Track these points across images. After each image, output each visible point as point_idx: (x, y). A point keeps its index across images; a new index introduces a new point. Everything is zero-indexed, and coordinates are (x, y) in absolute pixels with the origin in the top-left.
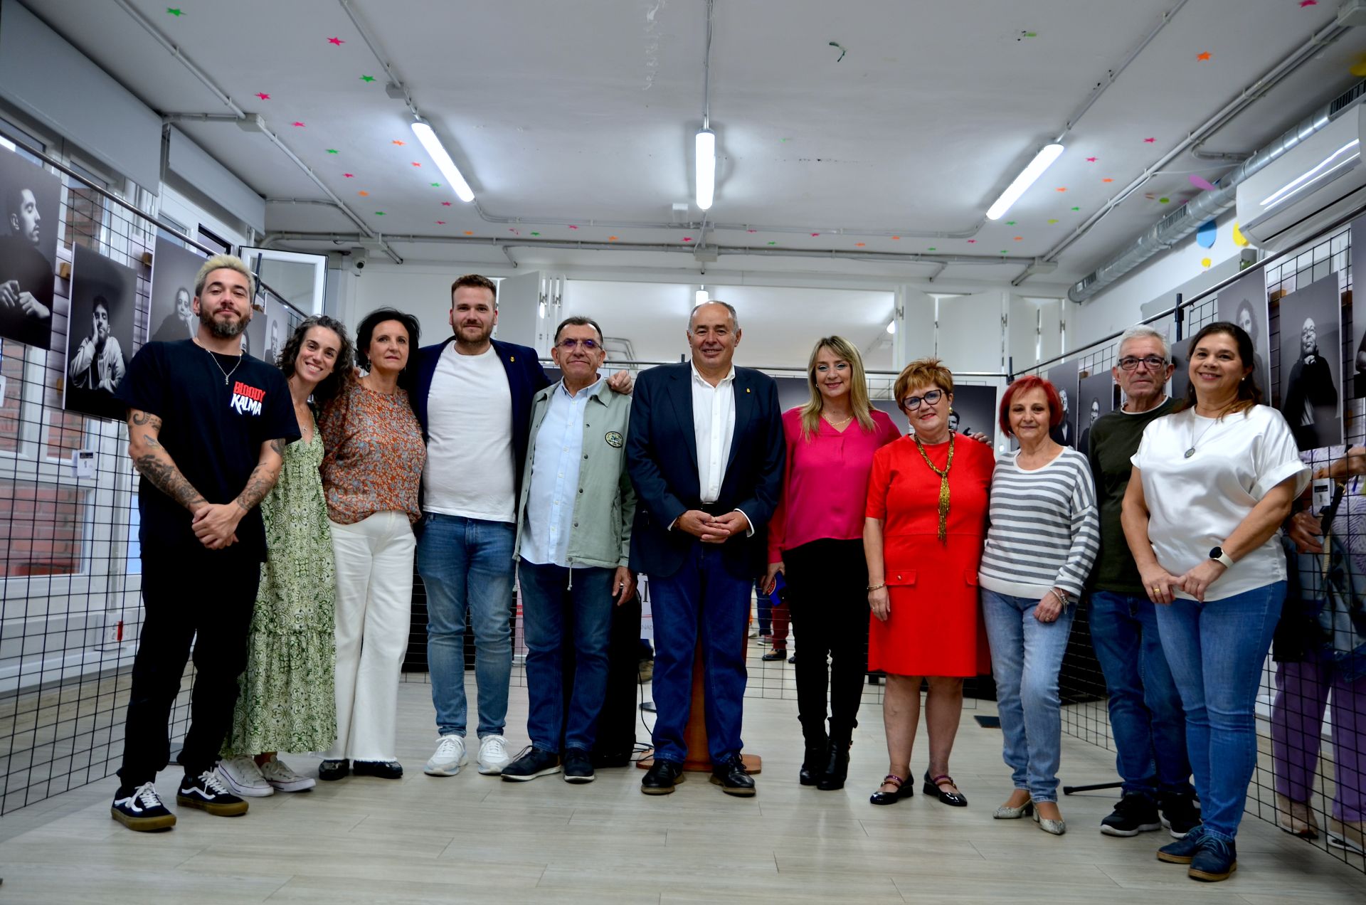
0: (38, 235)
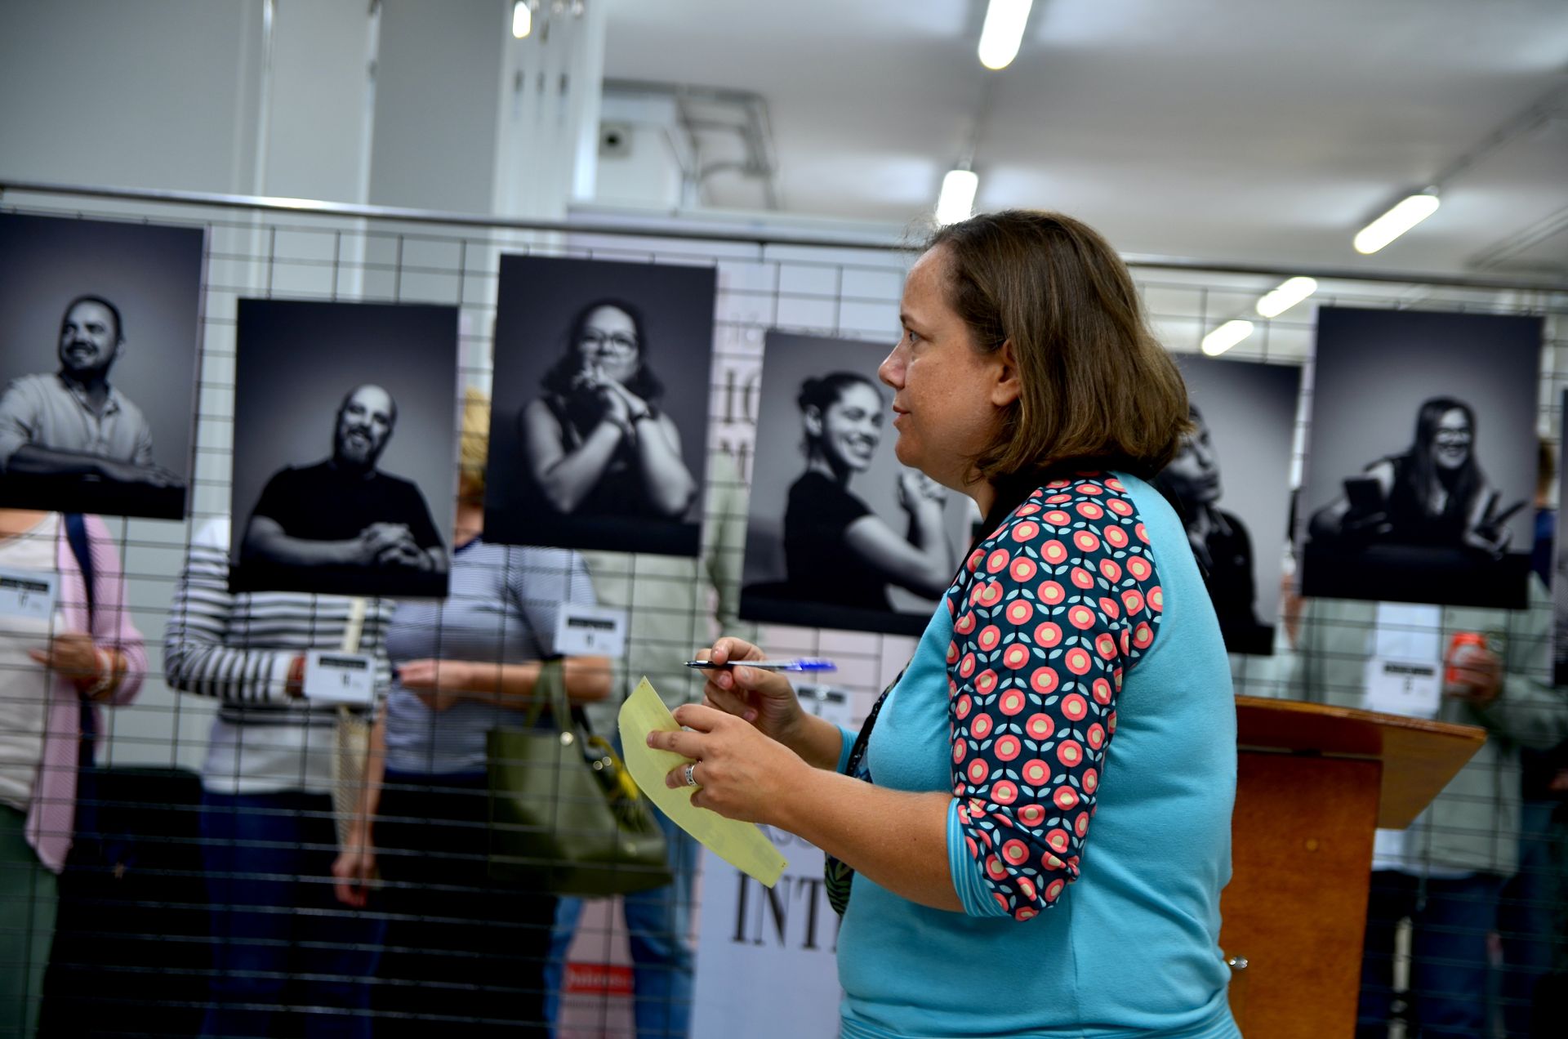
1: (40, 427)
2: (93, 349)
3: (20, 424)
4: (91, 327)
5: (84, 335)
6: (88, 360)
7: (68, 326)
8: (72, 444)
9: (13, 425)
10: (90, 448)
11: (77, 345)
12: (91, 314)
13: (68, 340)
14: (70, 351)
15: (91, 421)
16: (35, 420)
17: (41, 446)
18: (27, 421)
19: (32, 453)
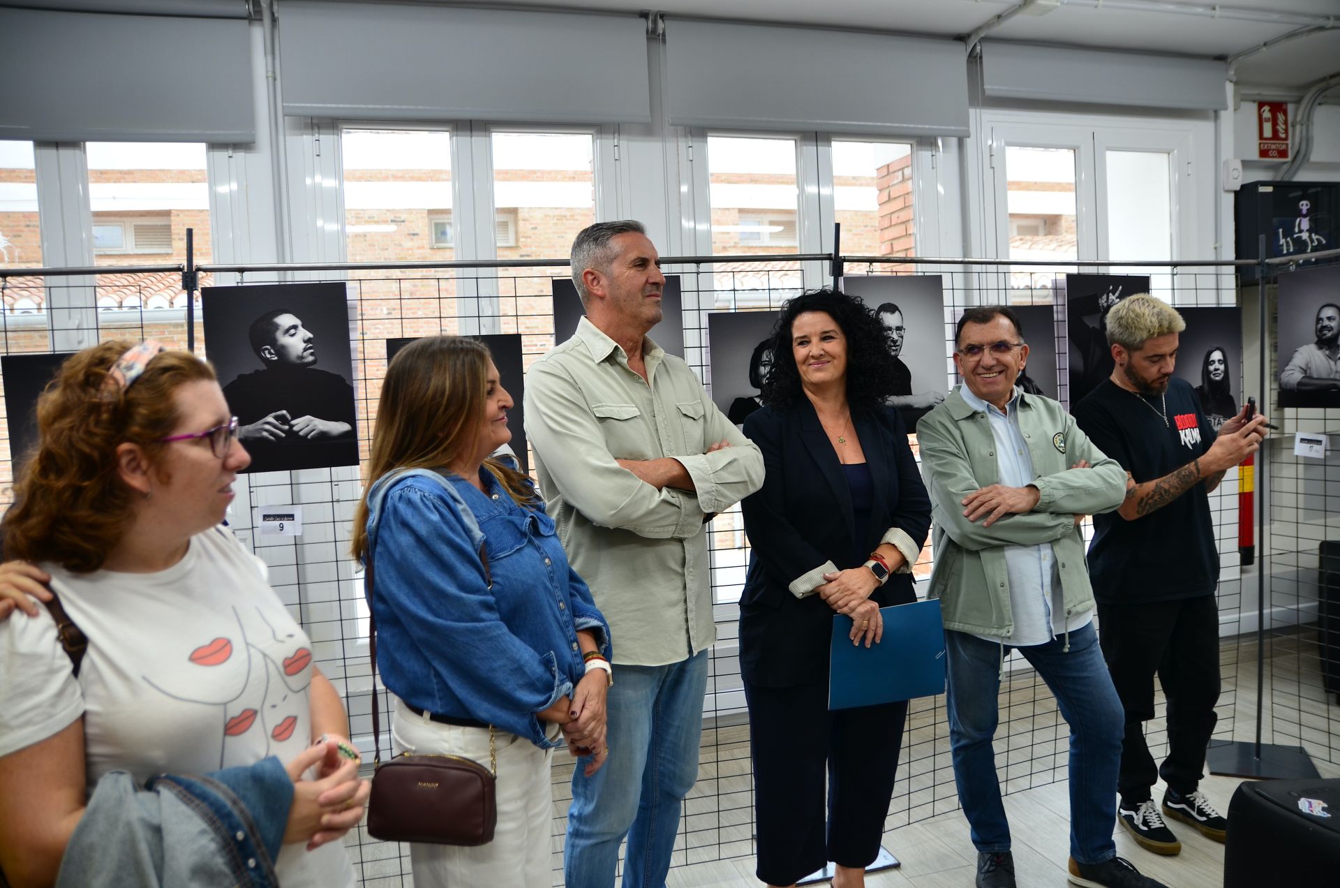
0: (312, 354)
1: (1310, 368)
2: (1331, 329)
3: (1301, 368)
4: (1329, 318)
5: (1326, 323)
6: (1329, 334)
7: (1319, 320)
8: (1324, 375)
9: (1299, 369)
10: (1332, 376)
11: (1324, 327)
12: (1329, 312)
13: (1319, 326)
14: (1321, 330)
15: (1332, 363)
16: (1307, 365)
17: (1311, 378)
18: (1304, 367)
19: (1307, 381)
